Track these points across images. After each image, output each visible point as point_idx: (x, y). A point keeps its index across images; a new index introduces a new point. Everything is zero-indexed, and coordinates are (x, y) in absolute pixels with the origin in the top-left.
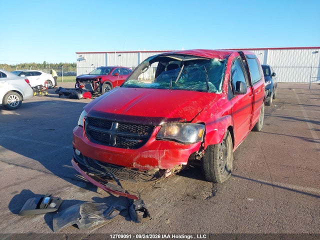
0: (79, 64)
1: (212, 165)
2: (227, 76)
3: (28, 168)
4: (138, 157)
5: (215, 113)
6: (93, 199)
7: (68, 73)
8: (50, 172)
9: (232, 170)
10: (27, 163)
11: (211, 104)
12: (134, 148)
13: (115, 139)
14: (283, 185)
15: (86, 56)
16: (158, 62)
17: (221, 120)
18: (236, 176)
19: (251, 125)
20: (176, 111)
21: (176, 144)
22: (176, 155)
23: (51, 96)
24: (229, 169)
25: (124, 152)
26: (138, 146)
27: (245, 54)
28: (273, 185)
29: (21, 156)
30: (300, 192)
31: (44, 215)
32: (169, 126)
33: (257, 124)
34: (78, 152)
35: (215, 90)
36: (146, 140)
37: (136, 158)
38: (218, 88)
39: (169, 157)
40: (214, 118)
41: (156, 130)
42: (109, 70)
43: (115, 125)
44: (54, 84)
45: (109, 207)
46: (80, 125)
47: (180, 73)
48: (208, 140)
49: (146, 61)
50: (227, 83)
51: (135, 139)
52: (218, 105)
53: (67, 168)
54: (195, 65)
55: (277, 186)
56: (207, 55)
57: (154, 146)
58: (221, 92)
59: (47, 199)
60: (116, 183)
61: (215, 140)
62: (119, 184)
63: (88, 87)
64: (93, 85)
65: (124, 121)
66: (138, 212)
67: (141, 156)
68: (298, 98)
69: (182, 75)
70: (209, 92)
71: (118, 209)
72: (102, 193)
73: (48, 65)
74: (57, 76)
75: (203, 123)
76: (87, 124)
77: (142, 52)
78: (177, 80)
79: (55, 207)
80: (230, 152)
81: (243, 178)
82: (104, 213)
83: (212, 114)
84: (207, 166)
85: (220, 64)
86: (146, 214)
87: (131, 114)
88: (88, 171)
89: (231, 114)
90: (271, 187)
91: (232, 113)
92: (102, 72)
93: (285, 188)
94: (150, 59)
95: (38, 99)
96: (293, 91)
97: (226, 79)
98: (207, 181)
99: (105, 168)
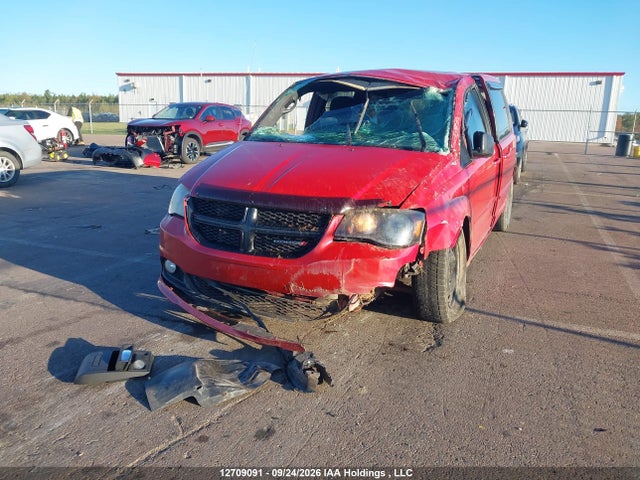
0: (123, 98)
1: (434, 290)
2: (457, 121)
3: (67, 299)
4: (300, 272)
5: (442, 190)
6: (212, 352)
7: (101, 116)
8: (114, 306)
9: (465, 299)
10: (62, 289)
11: (434, 175)
12: (291, 257)
13: (252, 240)
14: (562, 326)
15: (137, 81)
16: (311, 94)
17: (452, 204)
18: (474, 311)
19: (494, 218)
20: (369, 186)
21: (374, 248)
22: (374, 268)
23: (75, 162)
24: (460, 298)
25: (272, 265)
26: (298, 253)
27: (485, 80)
28: (545, 327)
29: (46, 277)
30: (596, 337)
31: (123, 383)
32: (357, 214)
33: (501, 216)
34: (171, 266)
35: (437, 148)
36: (314, 241)
37: (296, 276)
38: (441, 145)
39: (362, 273)
40: (441, 200)
41: (334, 221)
42: (194, 110)
43: (250, 213)
44: (76, 137)
45: (248, 367)
46: (172, 215)
47: (363, 115)
48: (431, 243)
49: (291, 91)
50: (458, 135)
51: (293, 239)
52: (446, 175)
53: (146, 298)
54: (391, 99)
55: (553, 328)
56: (414, 80)
57: (330, 253)
58: (448, 152)
59: (126, 353)
60: (255, 324)
61: (442, 242)
62: (261, 325)
63: (153, 143)
64: (163, 139)
65: (271, 205)
66: (308, 372)
67: (305, 272)
68: (566, 171)
69: (365, 118)
70: (426, 151)
71: (266, 369)
72: (226, 342)
73: (55, 98)
74: (82, 121)
75: (422, 210)
76: (191, 211)
77: (253, 75)
78: (358, 128)
79: (144, 368)
80: (462, 266)
81: (488, 314)
82: (241, 377)
83: (436, 194)
84: (423, 291)
85: (440, 98)
86: (325, 377)
87: (280, 191)
88: (196, 302)
89: (468, 195)
90: (542, 329)
91: (469, 192)
92: (180, 113)
93: (567, 331)
94: (298, 87)
95: (49, 167)
96: (556, 158)
97: (456, 128)
98: (421, 319)
99: (230, 294)
